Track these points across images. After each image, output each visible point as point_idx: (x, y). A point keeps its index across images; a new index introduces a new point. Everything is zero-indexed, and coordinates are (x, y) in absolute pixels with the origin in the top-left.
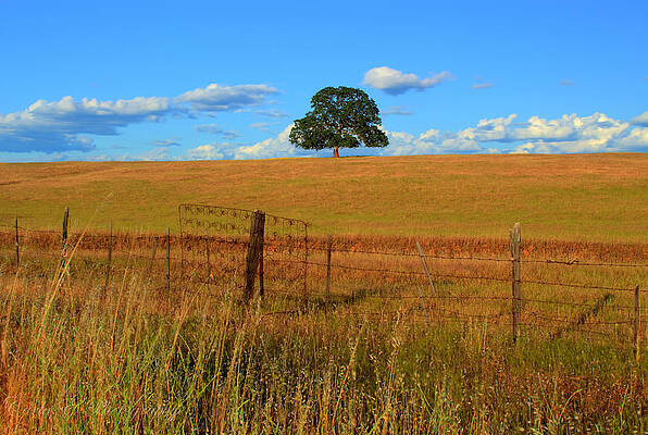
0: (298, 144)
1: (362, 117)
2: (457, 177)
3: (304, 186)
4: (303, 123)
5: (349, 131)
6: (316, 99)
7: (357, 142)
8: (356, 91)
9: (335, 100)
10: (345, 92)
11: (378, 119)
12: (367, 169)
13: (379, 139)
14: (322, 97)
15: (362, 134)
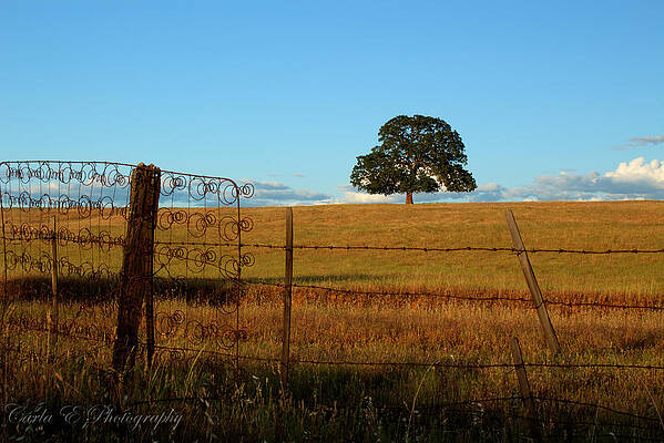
0: (362, 188)
1: (442, 153)
2: (565, 225)
3: (363, 234)
4: (368, 162)
5: (426, 170)
6: (385, 130)
7: (436, 185)
8: (436, 121)
9: (409, 131)
10: (421, 122)
11: (463, 156)
12: (448, 215)
13: (464, 181)
14: (392, 129)
15: (443, 175)
